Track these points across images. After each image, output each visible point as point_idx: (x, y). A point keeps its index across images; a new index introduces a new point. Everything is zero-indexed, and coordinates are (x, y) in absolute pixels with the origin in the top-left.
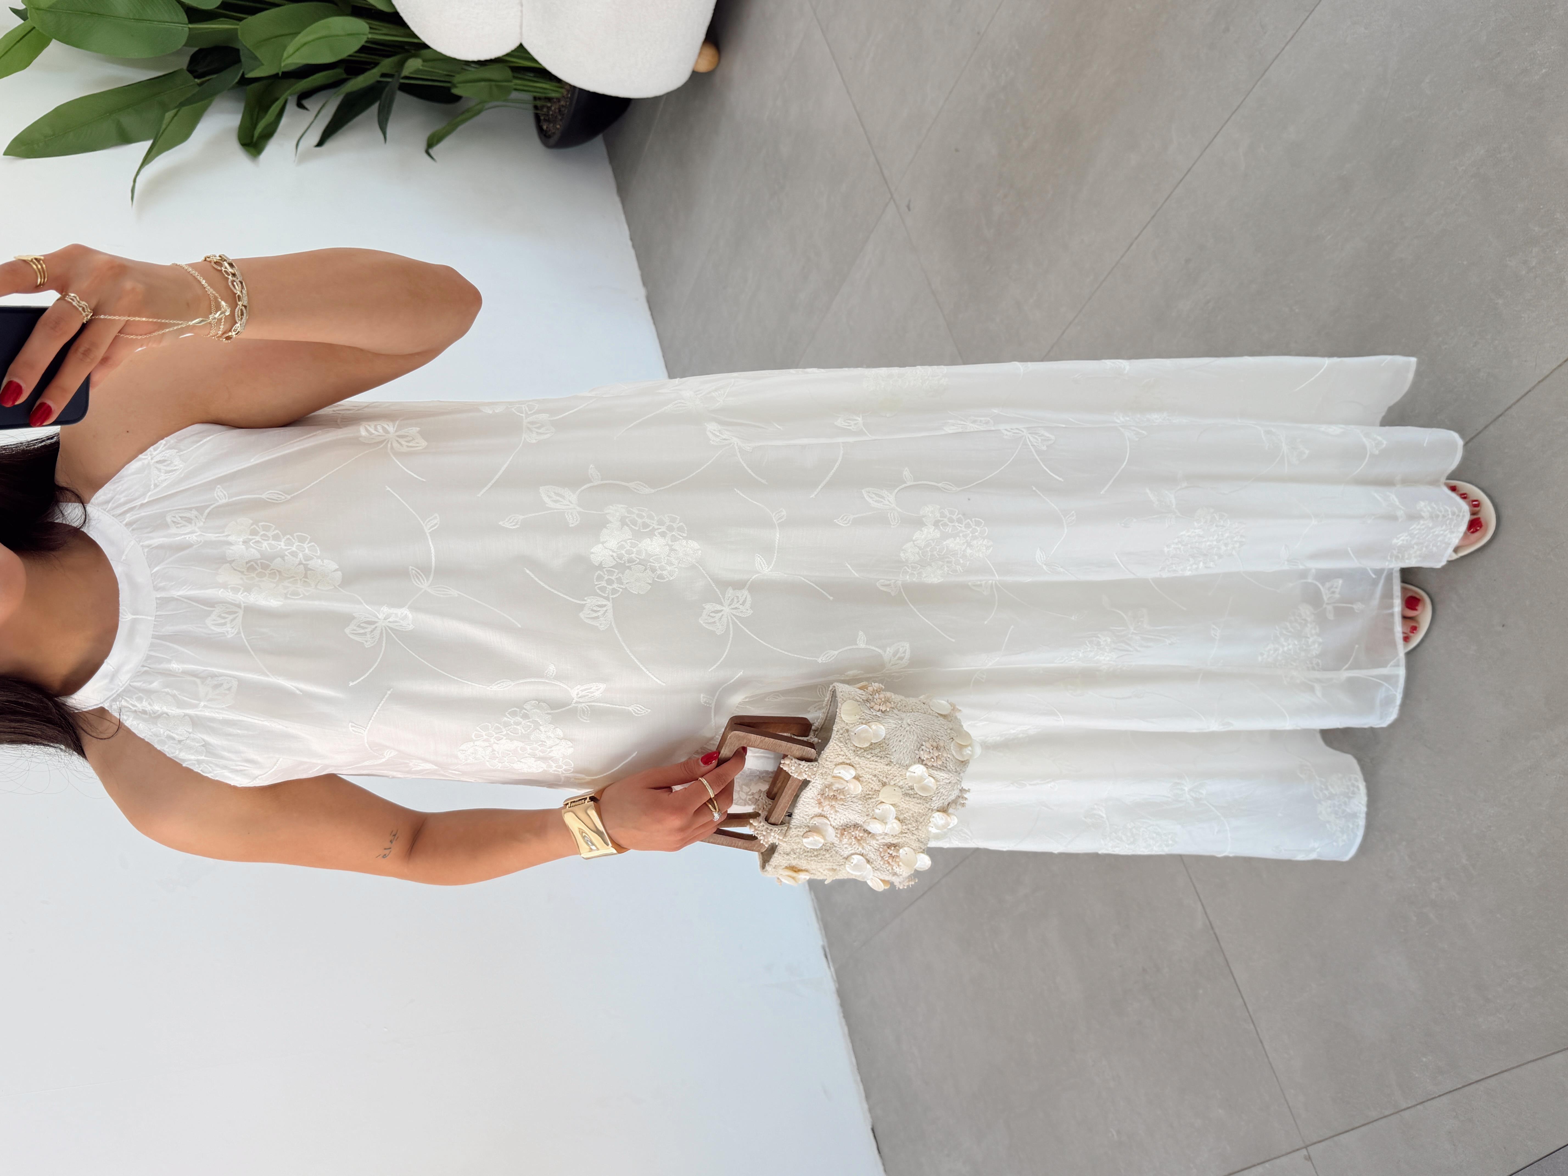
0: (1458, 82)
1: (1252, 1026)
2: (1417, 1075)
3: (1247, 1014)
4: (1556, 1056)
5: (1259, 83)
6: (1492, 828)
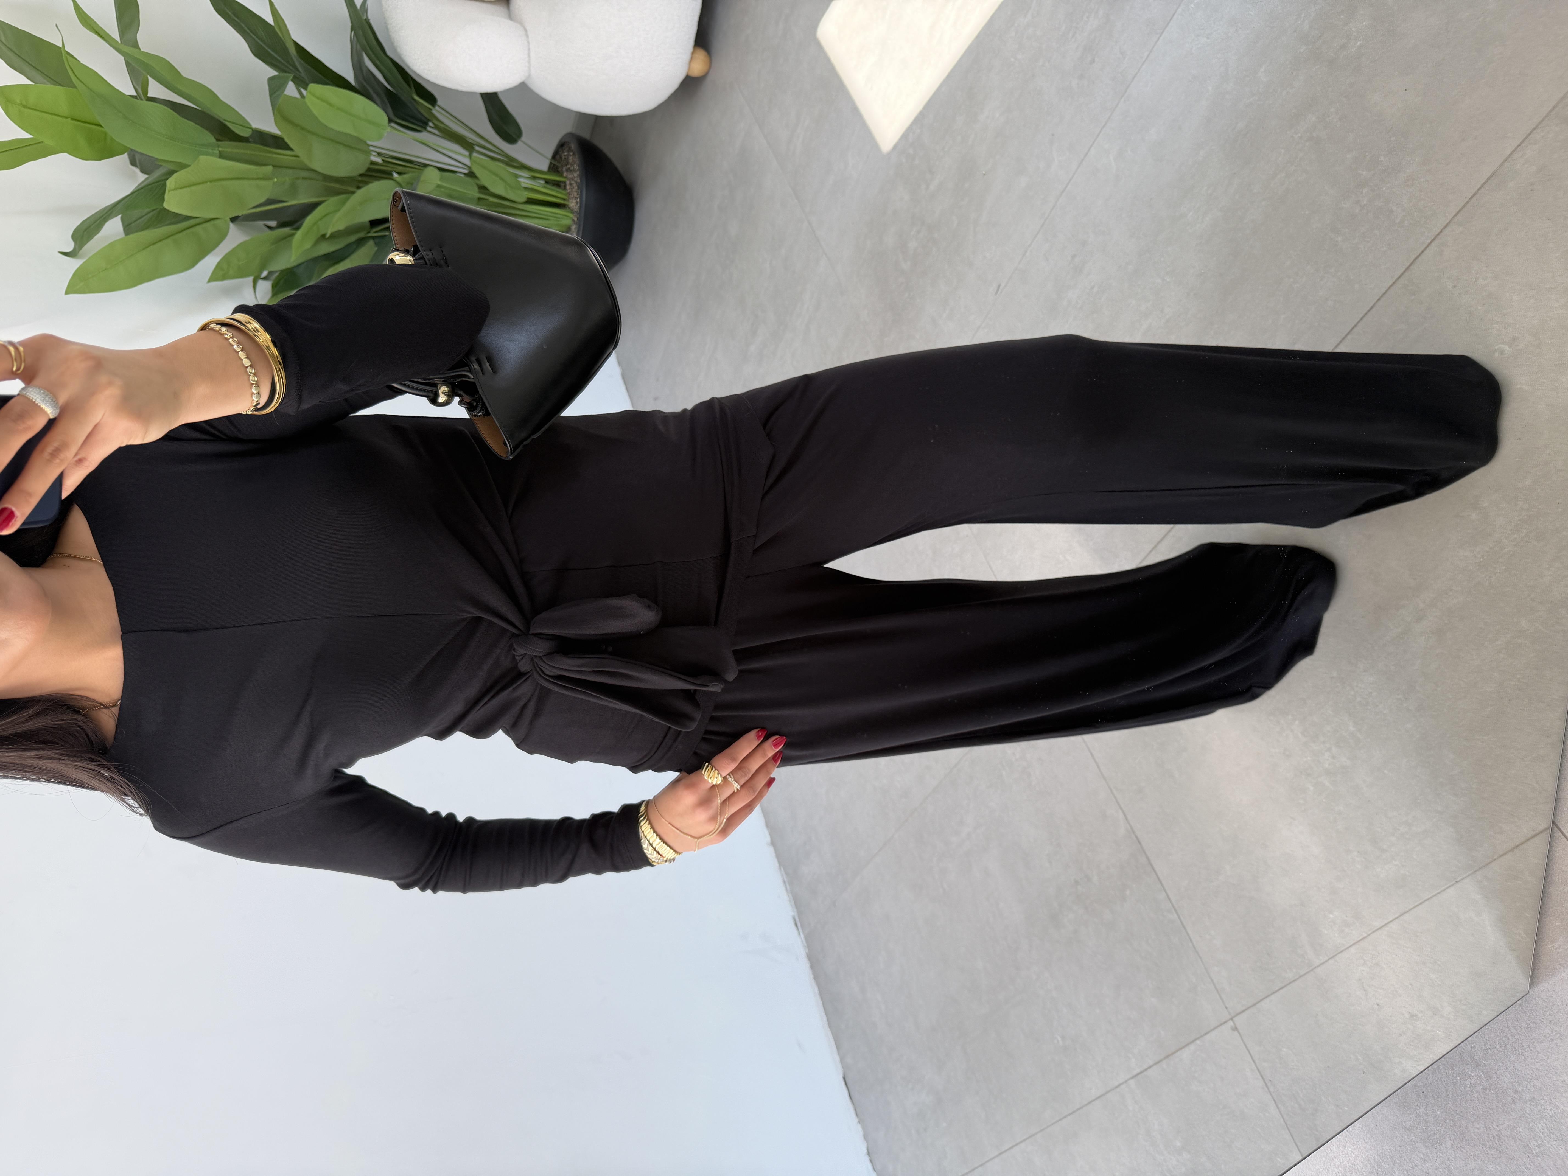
0: (1289, 66)
1: (1175, 915)
2: (1326, 932)
3: (1171, 905)
4: (1448, 890)
5: (1123, 100)
6: (1373, 694)
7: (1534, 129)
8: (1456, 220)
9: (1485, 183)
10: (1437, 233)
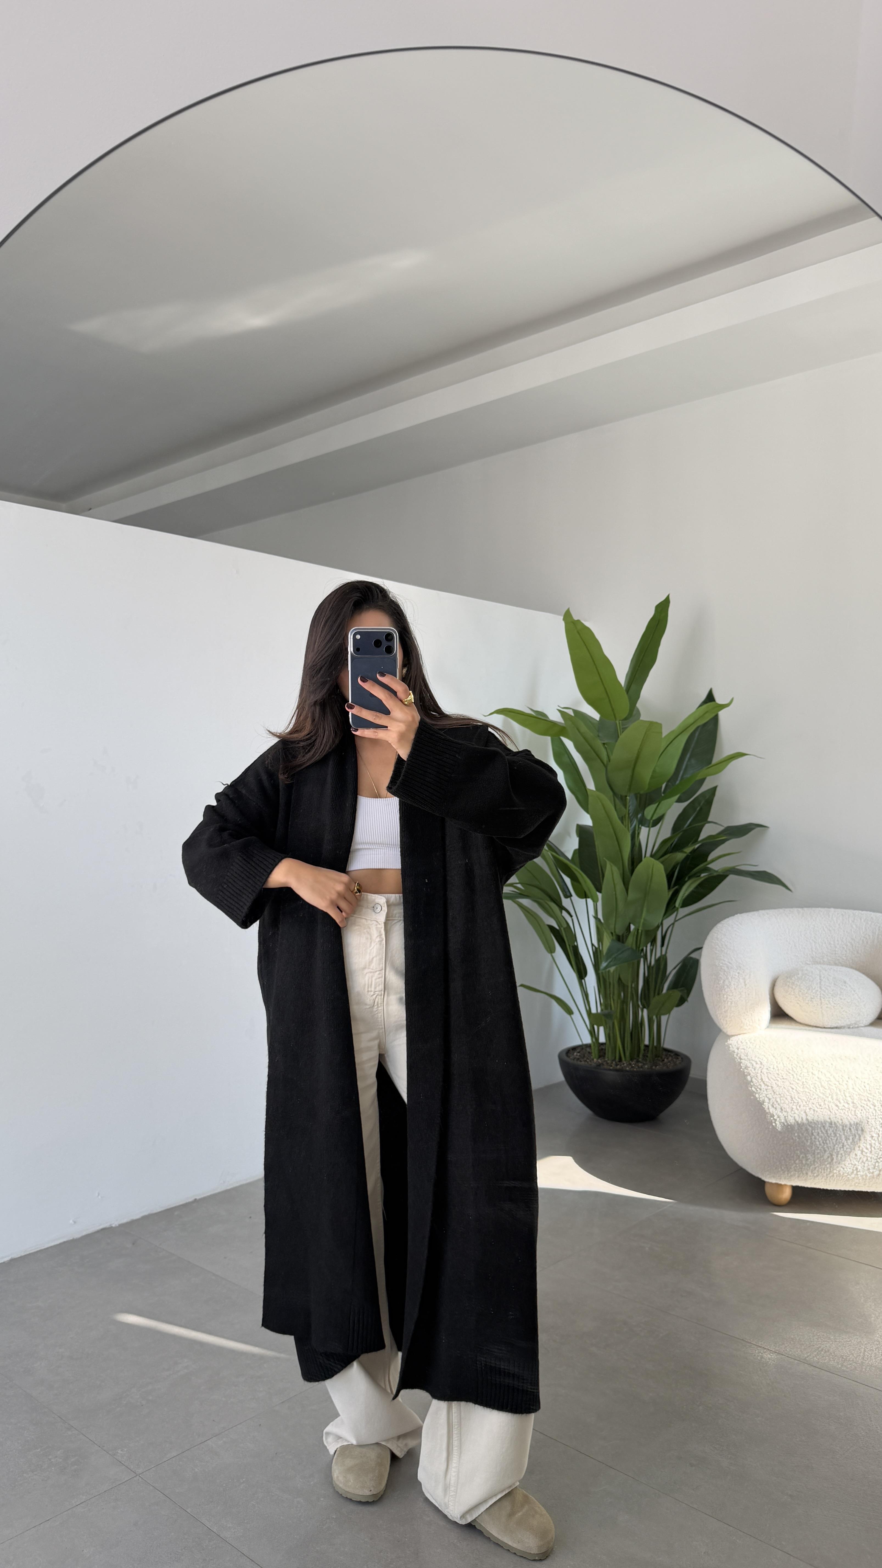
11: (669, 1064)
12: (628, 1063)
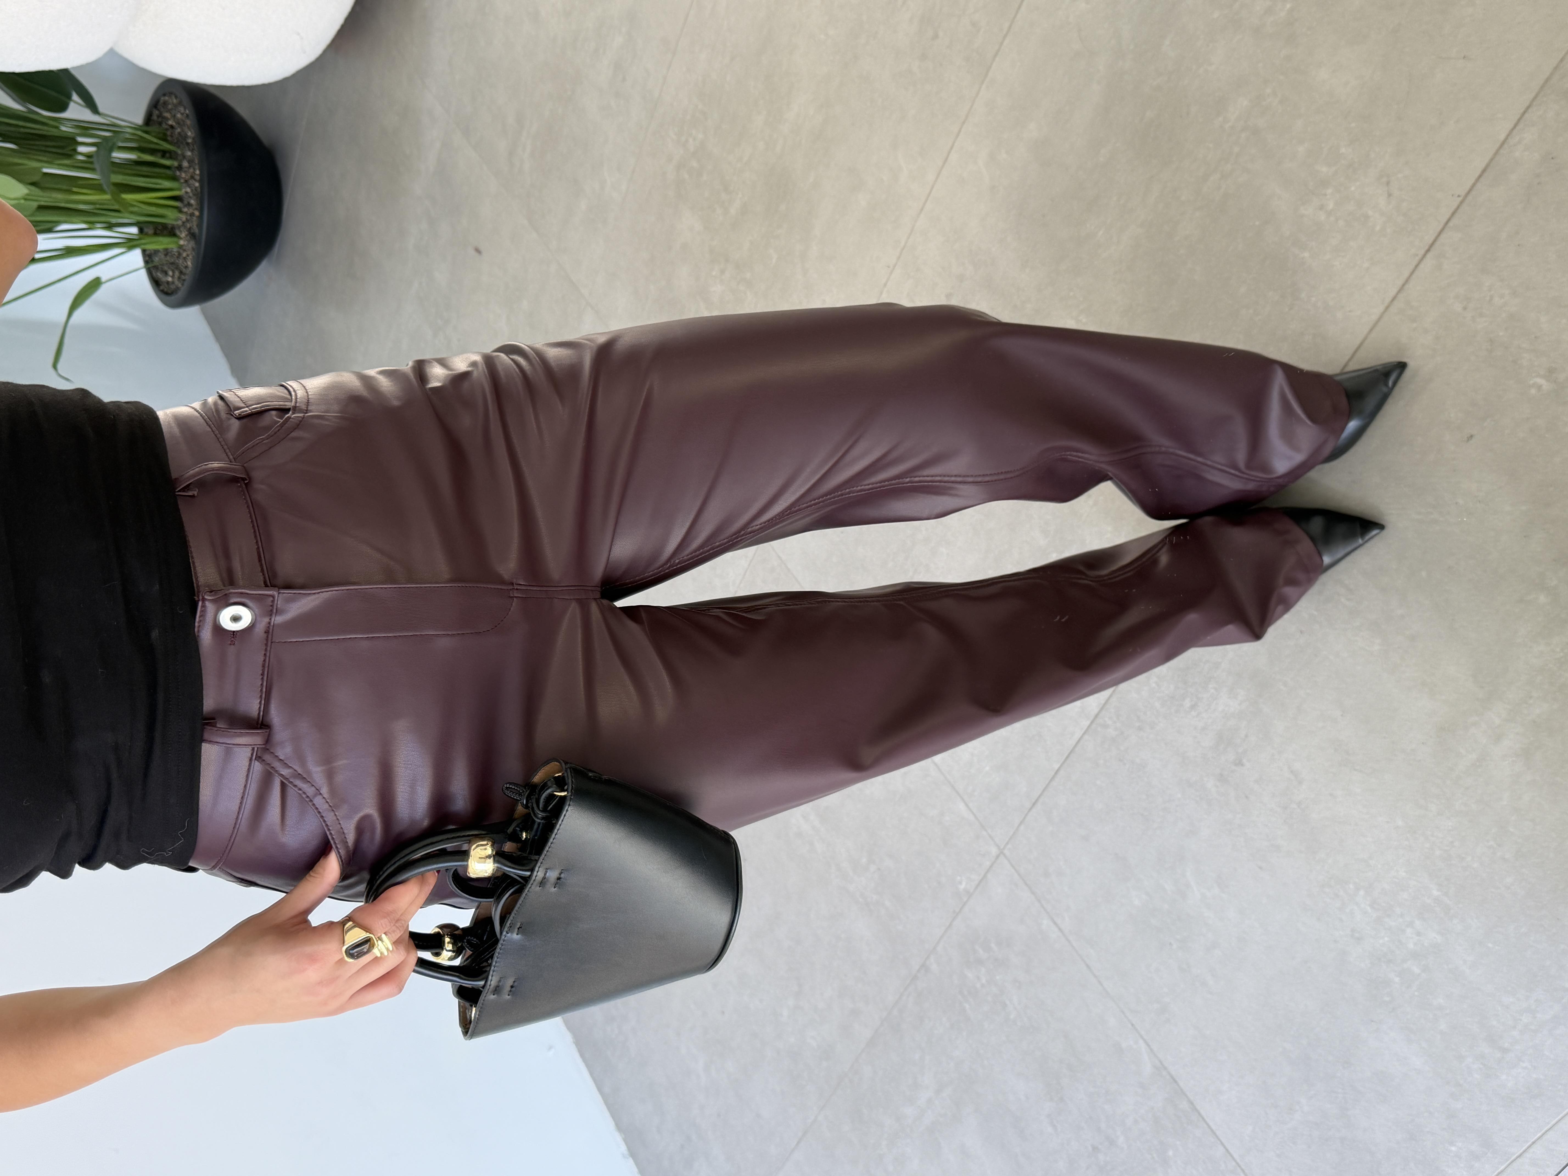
3: (1234, 1163)
5: (984, 86)
6: (1455, 843)
7: (1528, 108)
8: (1451, 224)
9: (1480, 176)
10: (1431, 242)
11: (179, 116)
12: (184, 185)
